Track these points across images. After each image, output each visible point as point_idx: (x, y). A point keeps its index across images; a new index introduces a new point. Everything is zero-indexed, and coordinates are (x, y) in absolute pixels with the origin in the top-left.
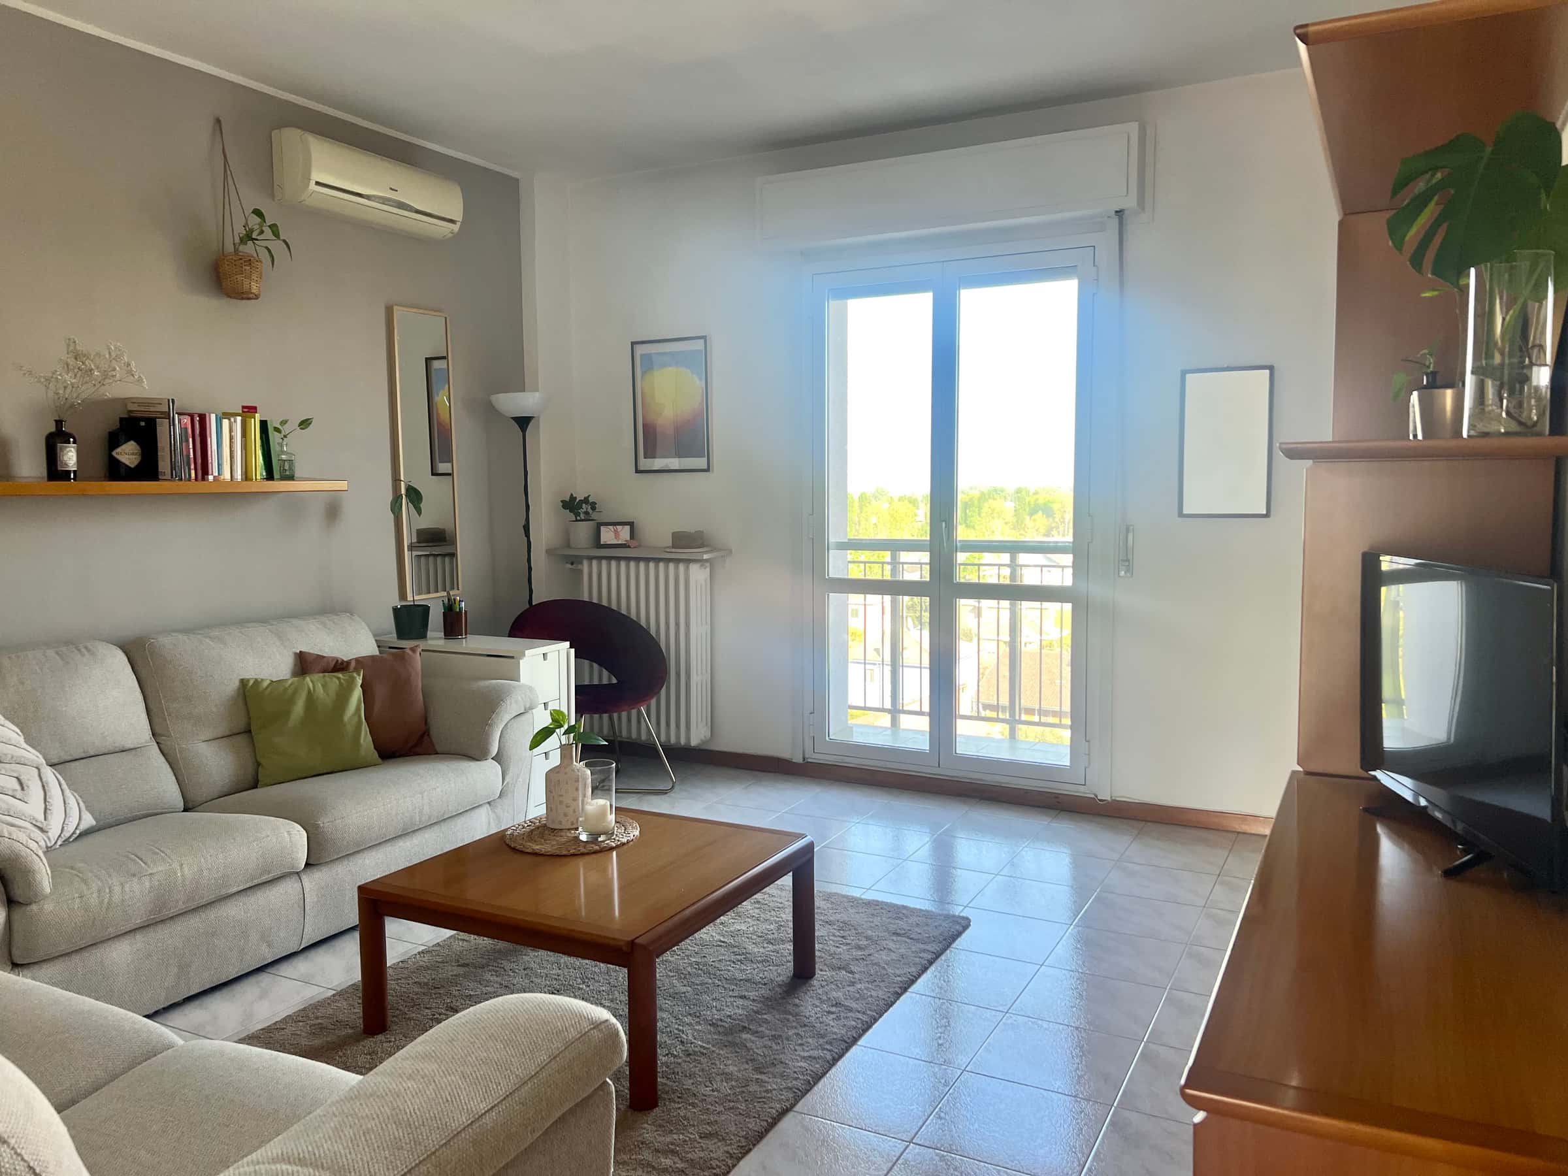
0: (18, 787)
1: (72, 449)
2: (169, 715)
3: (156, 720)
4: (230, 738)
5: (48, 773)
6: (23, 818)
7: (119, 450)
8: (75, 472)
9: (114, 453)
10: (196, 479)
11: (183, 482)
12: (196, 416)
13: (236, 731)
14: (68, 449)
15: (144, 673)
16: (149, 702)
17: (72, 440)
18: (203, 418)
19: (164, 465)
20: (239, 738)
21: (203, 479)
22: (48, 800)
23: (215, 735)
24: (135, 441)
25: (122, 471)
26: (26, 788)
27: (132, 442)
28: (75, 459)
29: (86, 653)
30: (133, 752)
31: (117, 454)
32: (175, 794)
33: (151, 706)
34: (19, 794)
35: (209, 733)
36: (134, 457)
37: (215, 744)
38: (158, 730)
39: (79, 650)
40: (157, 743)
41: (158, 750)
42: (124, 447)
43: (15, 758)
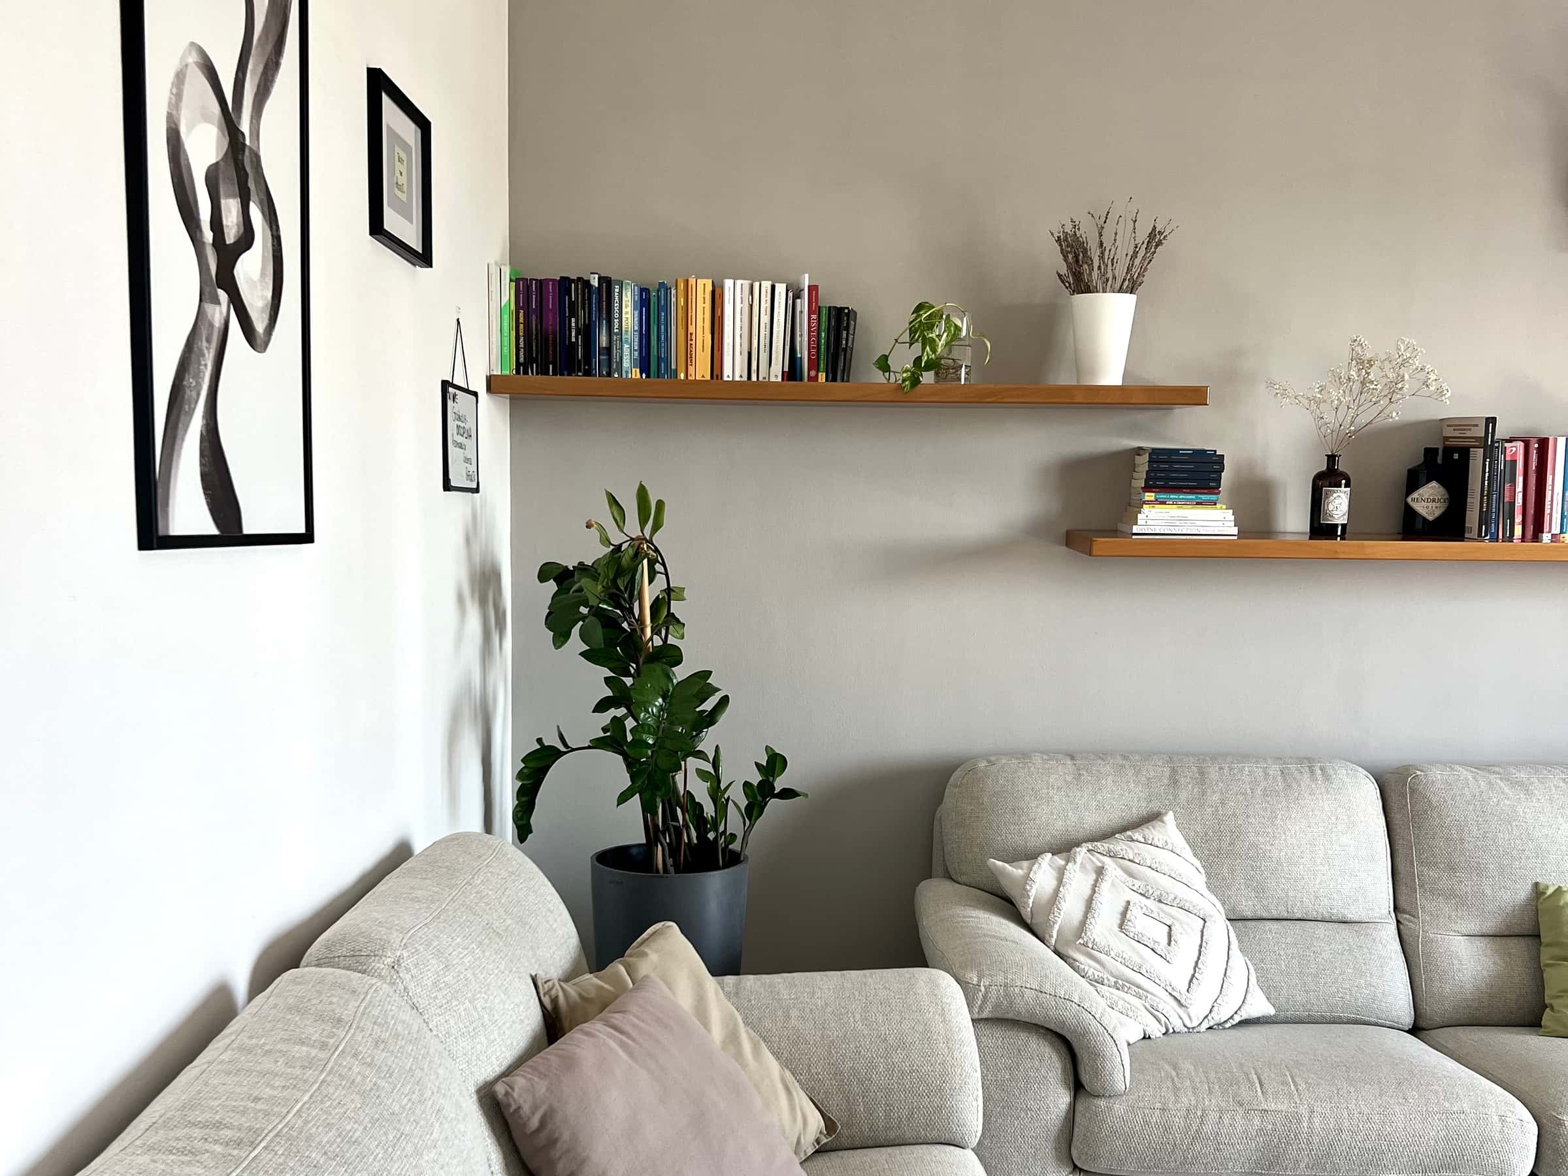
0: (1165, 940)
1: (1342, 495)
2: (1421, 886)
3: (1403, 889)
4: (1504, 941)
5: (1219, 927)
6: (1157, 981)
7: (1415, 495)
8: (1344, 526)
9: (1409, 500)
10: (1523, 539)
11: (1500, 544)
12: (1533, 441)
13: (1517, 931)
14: (1335, 495)
15: (1397, 818)
16: (1398, 860)
17: (1343, 482)
18: (1543, 443)
19: (1472, 517)
20: (1522, 943)
21: (1536, 537)
22: (1200, 965)
23: (1485, 931)
24: (1438, 481)
25: (1419, 525)
26: (1173, 943)
27: (1434, 484)
28: (1344, 507)
29: (1319, 777)
30: (1356, 927)
31: (1413, 500)
32: (1401, 1002)
33: (1401, 867)
34: (1162, 947)
35: (1474, 926)
36: (1434, 505)
37: (1480, 943)
38: (1402, 903)
39: (1312, 772)
40: (1398, 922)
41: (1396, 932)
42: (1421, 491)
43: (1177, 901)
